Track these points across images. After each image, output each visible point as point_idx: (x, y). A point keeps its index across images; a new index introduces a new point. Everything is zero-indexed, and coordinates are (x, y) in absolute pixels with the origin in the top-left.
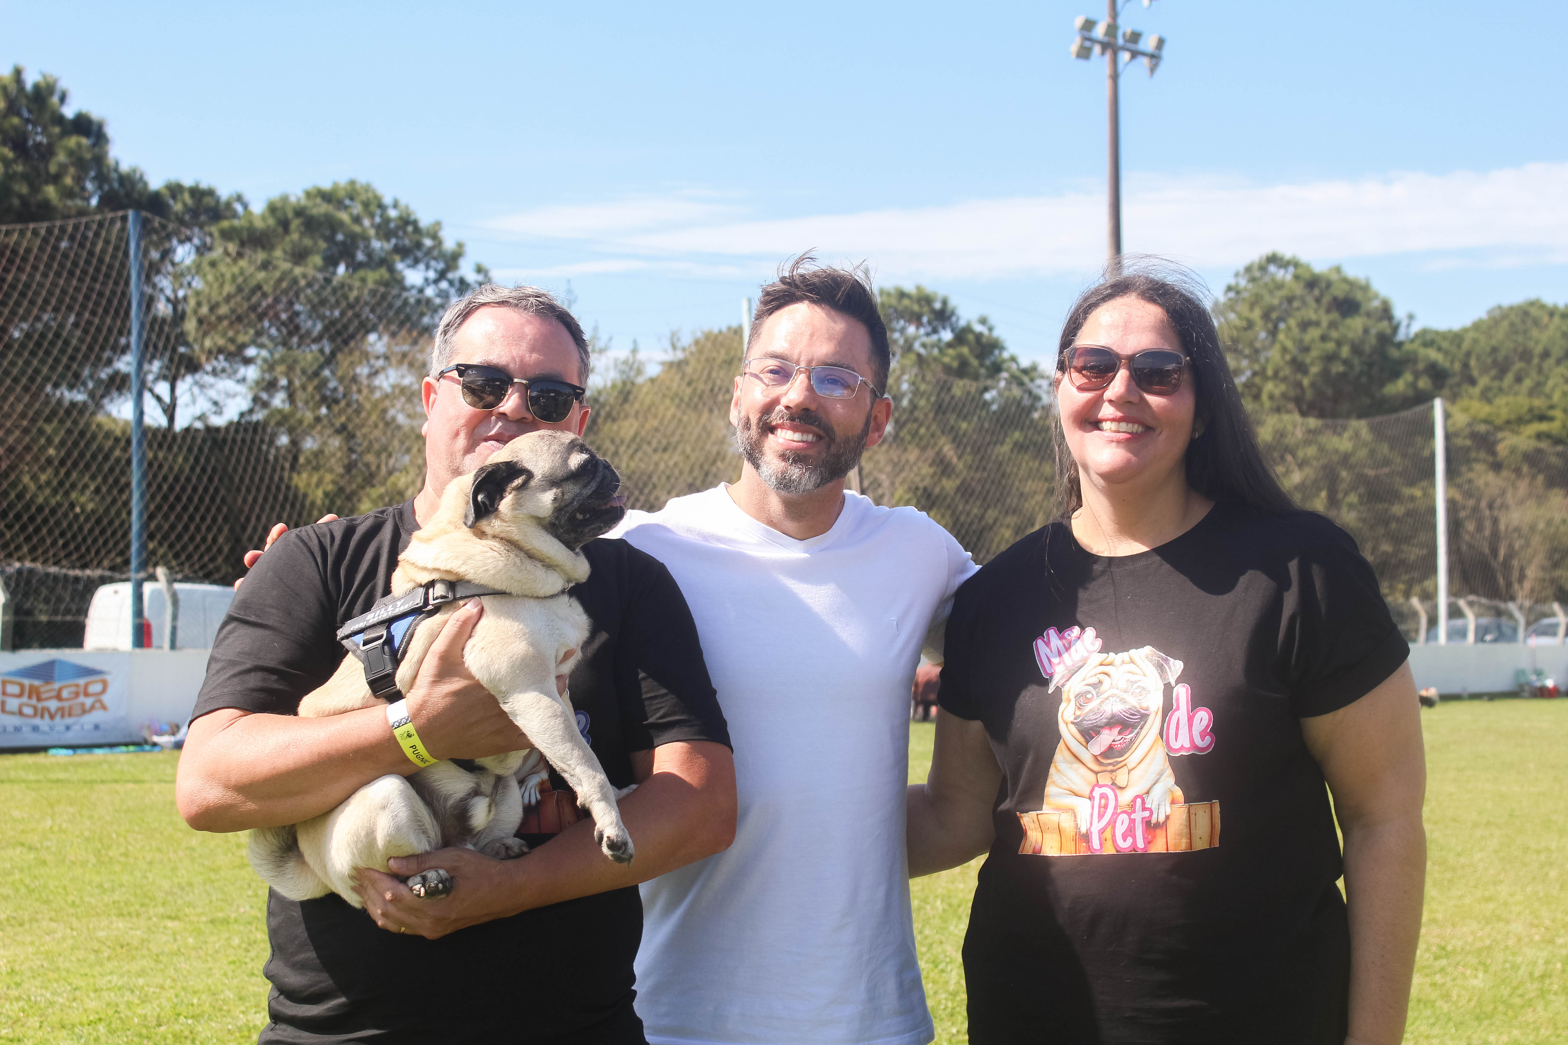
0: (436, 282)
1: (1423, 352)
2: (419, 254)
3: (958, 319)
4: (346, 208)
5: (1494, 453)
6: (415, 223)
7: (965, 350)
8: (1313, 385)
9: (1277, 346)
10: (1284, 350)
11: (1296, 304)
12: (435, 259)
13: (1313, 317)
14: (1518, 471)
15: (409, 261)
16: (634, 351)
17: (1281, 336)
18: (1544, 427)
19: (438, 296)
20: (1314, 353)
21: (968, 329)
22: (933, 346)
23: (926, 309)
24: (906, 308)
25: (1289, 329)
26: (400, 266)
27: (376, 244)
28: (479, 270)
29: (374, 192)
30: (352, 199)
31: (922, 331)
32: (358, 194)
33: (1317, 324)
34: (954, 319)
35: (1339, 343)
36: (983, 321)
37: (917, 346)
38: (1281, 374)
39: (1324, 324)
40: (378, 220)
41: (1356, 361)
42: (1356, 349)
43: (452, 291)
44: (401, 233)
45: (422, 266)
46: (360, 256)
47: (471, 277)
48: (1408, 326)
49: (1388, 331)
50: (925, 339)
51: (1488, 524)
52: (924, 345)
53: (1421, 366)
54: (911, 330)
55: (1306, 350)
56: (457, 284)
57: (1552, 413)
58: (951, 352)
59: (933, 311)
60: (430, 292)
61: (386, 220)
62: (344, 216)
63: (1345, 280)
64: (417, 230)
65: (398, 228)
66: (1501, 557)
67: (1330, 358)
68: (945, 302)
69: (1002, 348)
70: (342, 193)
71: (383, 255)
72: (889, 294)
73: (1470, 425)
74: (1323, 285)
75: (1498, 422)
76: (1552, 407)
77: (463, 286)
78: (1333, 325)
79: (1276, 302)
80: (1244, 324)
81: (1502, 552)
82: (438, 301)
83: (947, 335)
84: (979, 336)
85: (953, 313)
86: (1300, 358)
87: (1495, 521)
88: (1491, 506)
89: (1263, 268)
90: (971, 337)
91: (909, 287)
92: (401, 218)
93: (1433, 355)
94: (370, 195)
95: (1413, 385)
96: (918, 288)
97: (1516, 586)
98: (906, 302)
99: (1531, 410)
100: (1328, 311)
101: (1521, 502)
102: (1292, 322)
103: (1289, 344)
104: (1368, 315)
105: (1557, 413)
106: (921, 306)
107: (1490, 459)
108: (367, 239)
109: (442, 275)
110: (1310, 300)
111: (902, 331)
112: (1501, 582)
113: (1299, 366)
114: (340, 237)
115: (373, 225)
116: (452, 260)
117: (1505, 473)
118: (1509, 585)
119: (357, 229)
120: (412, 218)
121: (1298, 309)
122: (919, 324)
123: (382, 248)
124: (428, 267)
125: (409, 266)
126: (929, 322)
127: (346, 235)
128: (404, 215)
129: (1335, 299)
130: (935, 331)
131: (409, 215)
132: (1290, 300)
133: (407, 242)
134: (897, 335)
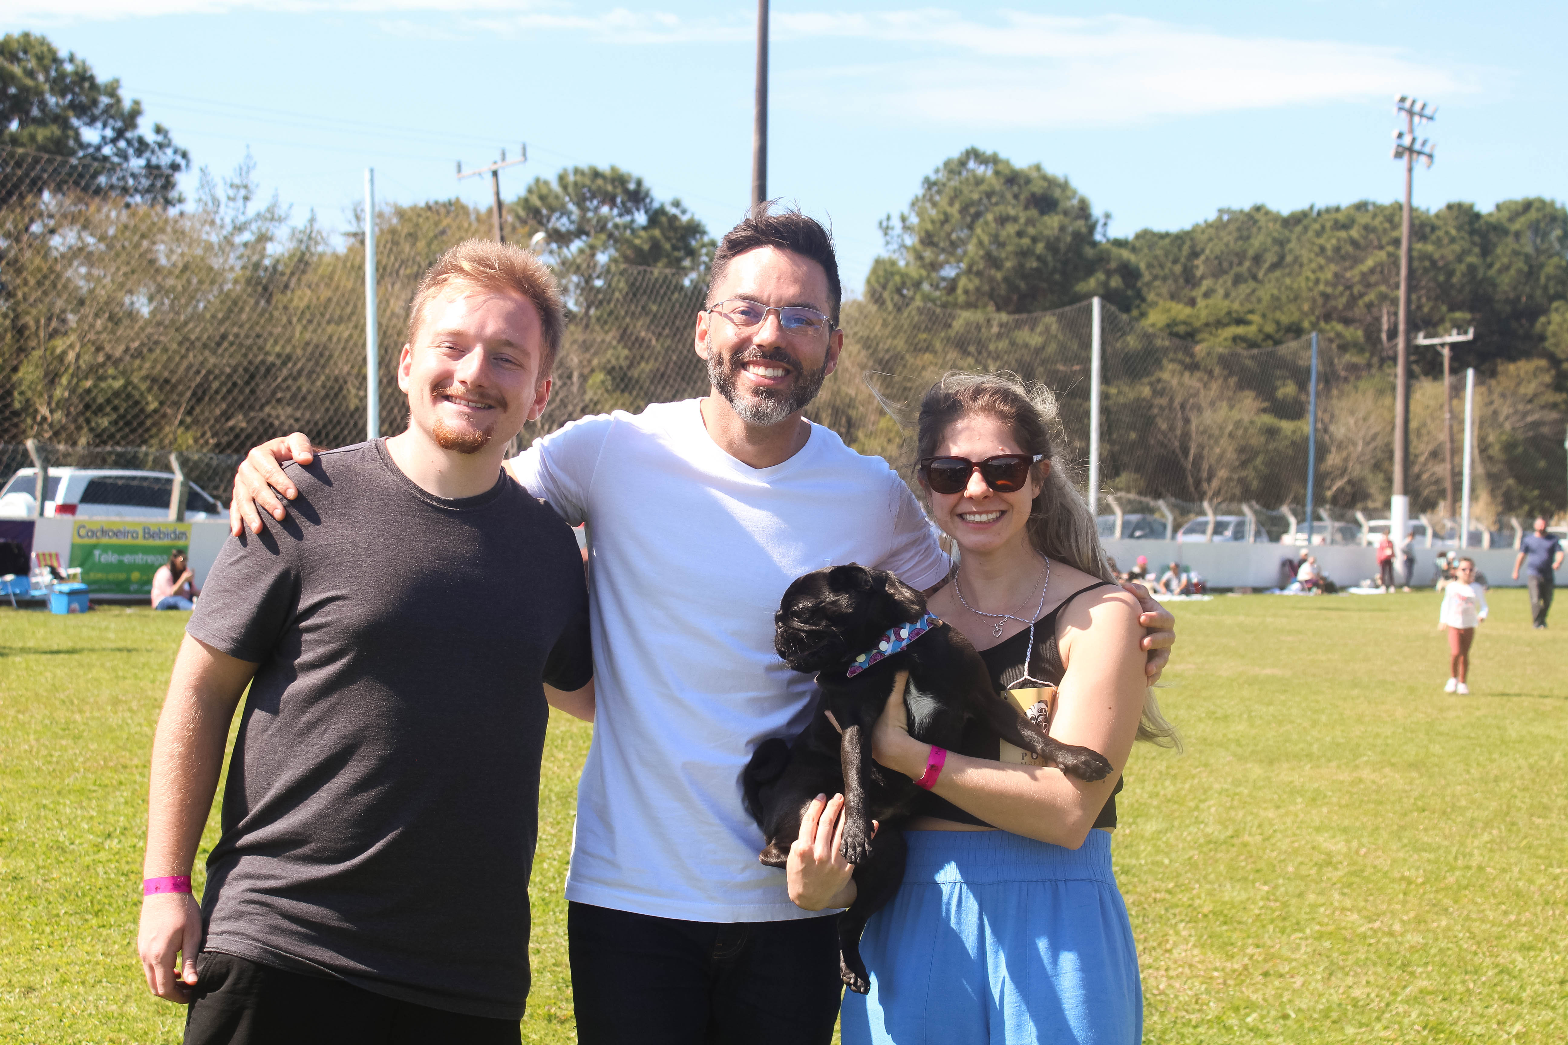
0: (114, 141)
1: (1115, 250)
2: (97, 112)
3: (652, 201)
4: (19, 60)
5: (1192, 356)
6: (91, 79)
7: (657, 232)
8: (1006, 279)
9: (974, 241)
10: (980, 243)
11: (994, 200)
12: (112, 117)
13: (1012, 212)
14: (1210, 373)
15: (86, 119)
16: (312, 220)
17: (979, 231)
18: (1240, 330)
19: (117, 155)
20: (1010, 248)
21: (661, 211)
22: (625, 227)
23: (619, 190)
24: (599, 188)
25: (986, 223)
26: (75, 122)
27: (52, 100)
28: (158, 130)
29: (49, 45)
30: (25, 52)
31: (615, 211)
32: (33, 47)
33: (1015, 219)
34: (648, 200)
35: (1034, 240)
36: (677, 204)
37: (610, 225)
38: (975, 269)
39: (1022, 220)
40: (53, 74)
41: (1050, 258)
42: (1052, 246)
43: (131, 151)
44: (77, 90)
45: (99, 125)
46: (35, 112)
47: (151, 137)
48: (1105, 224)
49: (1084, 230)
50: (618, 220)
51: (1180, 424)
52: (616, 226)
53: (1113, 265)
54: (605, 210)
55: (1002, 245)
56: (136, 145)
57: (1250, 317)
58: (643, 234)
59: (626, 191)
60: (107, 150)
61: (62, 76)
62: (16, 69)
63: (1045, 178)
64: (94, 86)
65: (73, 83)
66: (1191, 458)
67: (1024, 254)
68: (639, 183)
69: (704, 233)
70: (15, 46)
71: (58, 111)
72: (583, 173)
73: (1168, 326)
74: (1022, 182)
75: (1197, 324)
76: (1251, 312)
77: (142, 146)
78: (1030, 222)
79: (976, 196)
80: (942, 217)
81: (1192, 452)
82: (116, 160)
83: (641, 218)
84: (672, 219)
85: (647, 194)
86: (995, 253)
87: (1187, 421)
88: (1183, 406)
89: (963, 163)
90: (664, 219)
91: (603, 166)
92: (76, 73)
93: (1125, 254)
94: (45, 49)
95: (1105, 284)
96: (613, 169)
97: (1205, 485)
98: (600, 181)
99: (1229, 313)
100: (1026, 208)
101: (1212, 403)
102: (990, 217)
103: (986, 239)
104: (1066, 213)
105: (1255, 318)
106: (614, 187)
107: (1188, 360)
108: (40, 93)
109: (120, 134)
110: (1009, 196)
111: (596, 210)
112: (1190, 480)
113: (993, 261)
114: (12, 90)
115: (47, 80)
116: (131, 118)
117: (1198, 374)
118: (1198, 483)
119: (29, 82)
120: (88, 74)
121: (996, 204)
122: (613, 204)
123: (57, 104)
124: (105, 126)
125: (87, 124)
126: (623, 203)
127: (18, 88)
128: (80, 70)
129: (1033, 195)
130: (629, 212)
131: (85, 71)
132: (989, 195)
133: (83, 99)
134: (590, 215)
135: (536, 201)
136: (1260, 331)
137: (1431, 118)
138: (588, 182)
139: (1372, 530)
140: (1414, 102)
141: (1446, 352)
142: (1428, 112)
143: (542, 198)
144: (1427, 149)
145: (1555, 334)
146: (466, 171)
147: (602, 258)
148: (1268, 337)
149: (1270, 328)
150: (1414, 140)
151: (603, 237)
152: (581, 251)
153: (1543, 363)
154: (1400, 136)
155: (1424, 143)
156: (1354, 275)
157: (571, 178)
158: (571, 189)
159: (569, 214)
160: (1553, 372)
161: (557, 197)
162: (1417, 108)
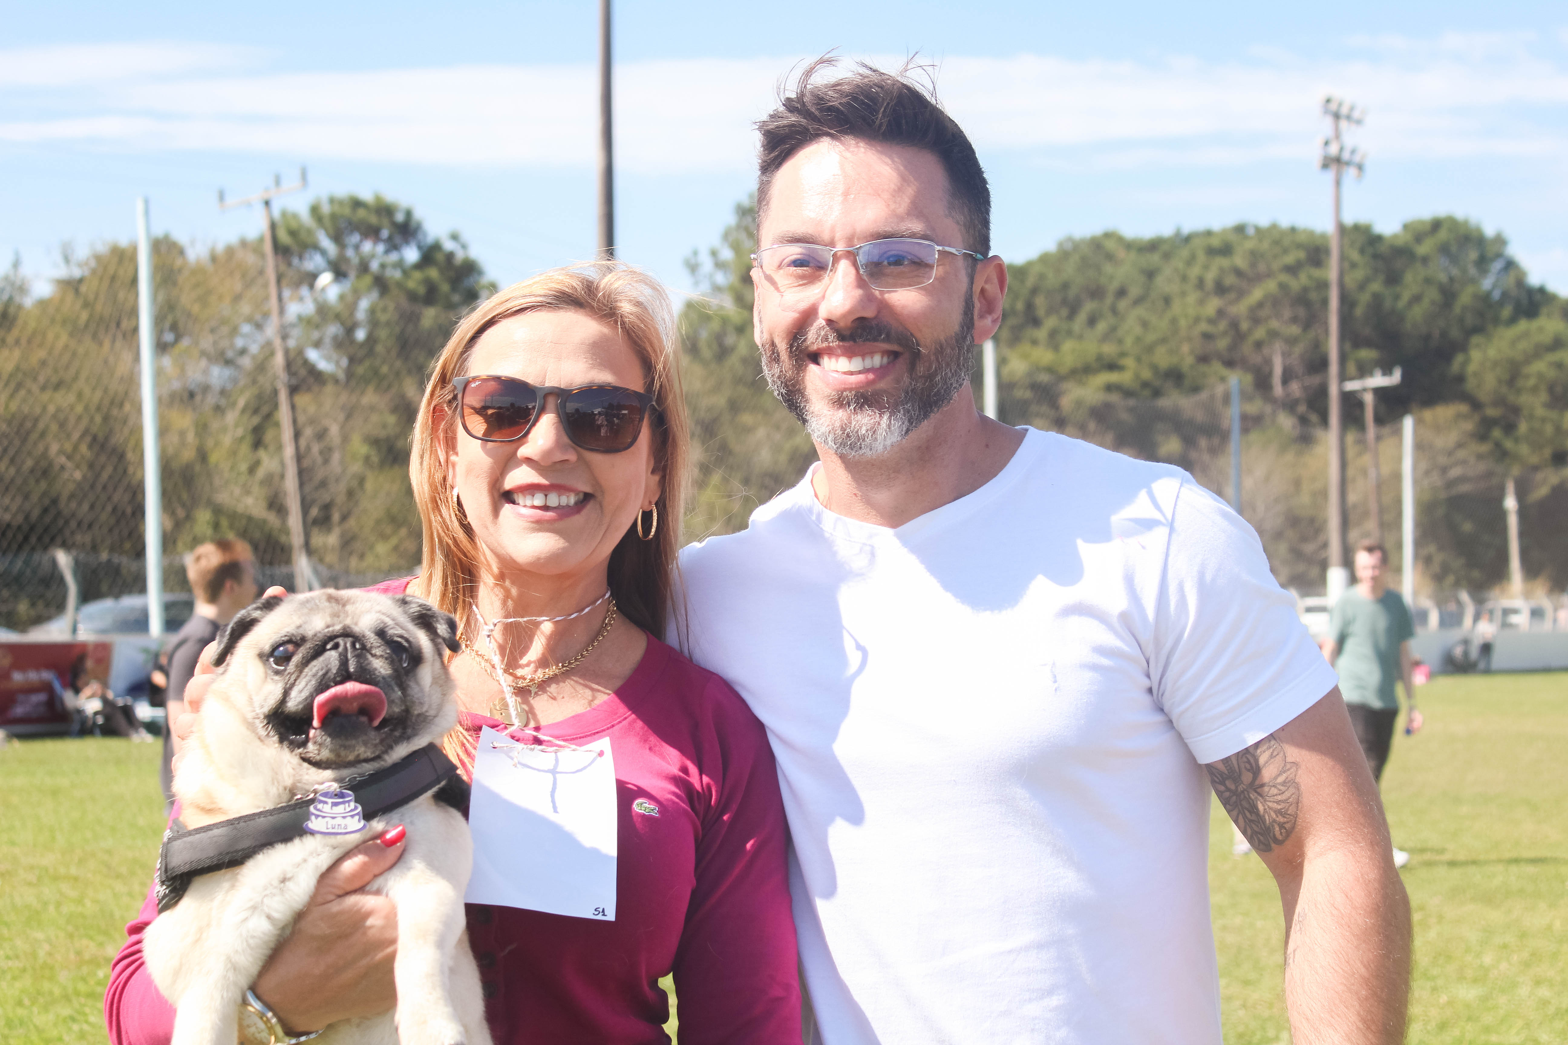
3: (425, 235)
5: (1057, 407)
7: (433, 273)
14: (1083, 429)
16: (16, 264)
21: (436, 247)
22: (394, 266)
23: (385, 221)
24: (362, 220)
31: (381, 248)
34: (420, 234)
36: (455, 237)
37: (374, 266)
50: (384, 258)
52: (382, 265)
54: (367, 247)
57: (1123, 361)
58: (416, 275)
59: (394, 223)
68: (409, 214)
69: (479, 272)
72: (340, 203)
73: (1030, 374)
75: (1063, 370)
76: (1123, 355)
83: (411, 255)
84: (450, 256)
85: (418, 227)
90: (440, 257)
96: (377, 197)
98: (361, 213)
99: (1099, 358)
105: (1129, 362)
106: (380, 218)
107: (1053, 412)
111: (357, 247)
122: (377, 240)
126: (390, 239)
130: (396, 247)
134: (350, 253)
135: (284, 237)
136: (1137, 376)
137: (1359, 122)
138: (347, 211)
139: (1309, 610)
140: (1340, 105)
141: (1369, 399)
142: (1356, 114)
143: (293, 233)
144: (1357, 158)
145: (1475, 374)
146: (230, 200)
147: (364, 304)
148: (1145, 385)
149: (1146, 374)
150: (1341, 149)
151: (368, 280)
152: (342, 297)
153: (1463, 408)
154: (1327, 143)
155: (1353, 152)
156: (1241, 309)
157: (326, 209)
158: (327, 222)
159: (323, 252)
160: (1477, 417)
161: (309, 232)
162: (1344, 111)
